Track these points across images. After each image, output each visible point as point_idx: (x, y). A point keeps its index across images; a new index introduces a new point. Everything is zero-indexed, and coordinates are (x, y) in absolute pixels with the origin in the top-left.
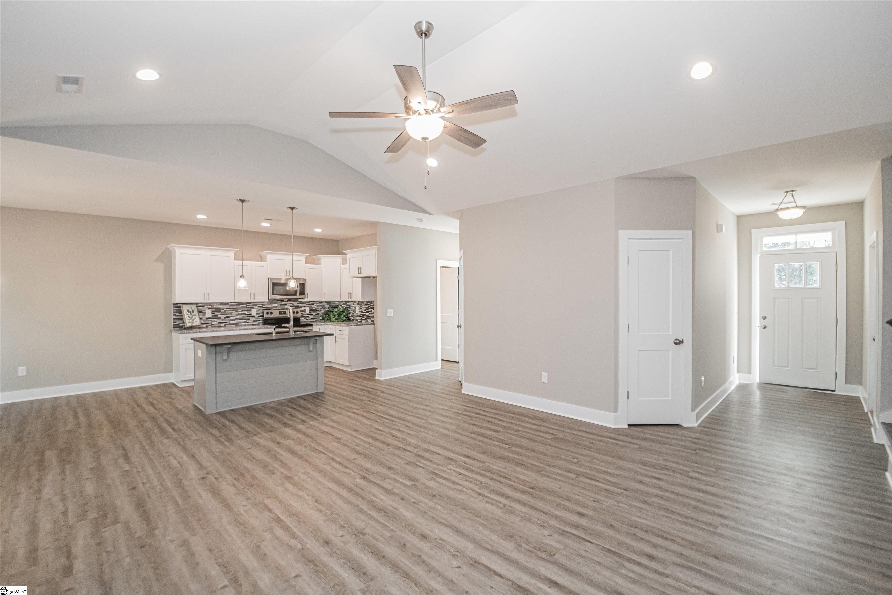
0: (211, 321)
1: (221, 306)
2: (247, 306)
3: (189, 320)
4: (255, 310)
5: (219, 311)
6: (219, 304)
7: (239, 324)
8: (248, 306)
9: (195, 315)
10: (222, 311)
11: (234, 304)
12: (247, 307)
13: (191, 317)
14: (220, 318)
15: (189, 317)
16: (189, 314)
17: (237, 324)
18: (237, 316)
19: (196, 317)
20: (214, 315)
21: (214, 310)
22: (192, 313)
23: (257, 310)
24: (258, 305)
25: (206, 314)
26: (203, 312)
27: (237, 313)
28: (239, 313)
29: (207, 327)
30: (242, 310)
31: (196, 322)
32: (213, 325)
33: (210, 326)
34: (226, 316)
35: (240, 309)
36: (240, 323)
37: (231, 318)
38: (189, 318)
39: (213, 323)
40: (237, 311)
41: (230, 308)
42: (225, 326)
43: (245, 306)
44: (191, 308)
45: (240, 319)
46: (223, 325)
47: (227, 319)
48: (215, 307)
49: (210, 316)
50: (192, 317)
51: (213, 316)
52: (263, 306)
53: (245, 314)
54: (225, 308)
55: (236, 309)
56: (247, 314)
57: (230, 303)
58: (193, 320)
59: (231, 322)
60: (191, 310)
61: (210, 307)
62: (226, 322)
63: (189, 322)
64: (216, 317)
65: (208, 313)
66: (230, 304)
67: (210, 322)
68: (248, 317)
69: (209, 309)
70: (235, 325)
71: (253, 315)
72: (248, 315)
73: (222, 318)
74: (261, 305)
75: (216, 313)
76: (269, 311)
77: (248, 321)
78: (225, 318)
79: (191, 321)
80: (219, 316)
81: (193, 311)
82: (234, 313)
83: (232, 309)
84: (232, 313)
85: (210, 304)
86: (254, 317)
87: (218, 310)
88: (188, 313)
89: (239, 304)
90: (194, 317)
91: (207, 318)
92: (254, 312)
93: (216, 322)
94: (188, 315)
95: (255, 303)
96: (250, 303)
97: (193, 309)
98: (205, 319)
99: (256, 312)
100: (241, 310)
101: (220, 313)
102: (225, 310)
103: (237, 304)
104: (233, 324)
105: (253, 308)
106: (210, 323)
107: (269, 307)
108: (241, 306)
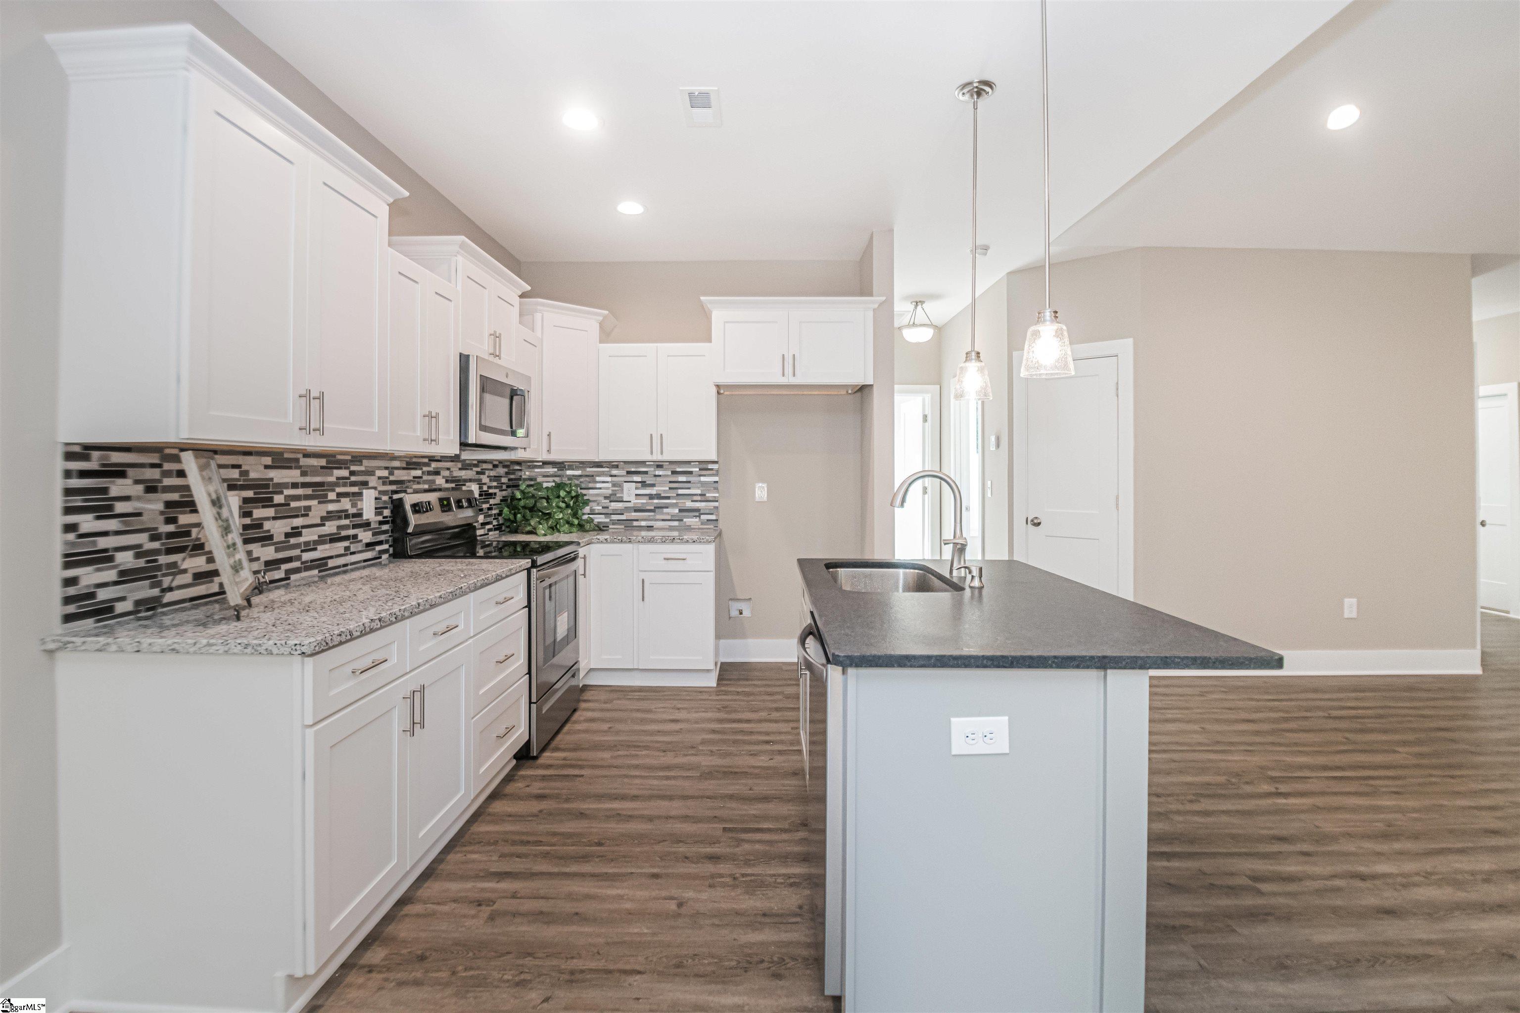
1: (277, 472)
2: (352, 473)
4: (372, 493)
5: (267, 502)
8: (355, 474)
10: (278, 498)
12: (353, 479)
17: (320, 564)
18: (322, 522)
20: (247, 521)
21: (250, 494)
23: (377, 493)
24: (375, 472)
27: (322, 510)
28: (331, 507)
30: (339, 495)
34: (289, 524)
35: (333, 489)
36: (331, 557)
37: (306, 535)
40: (324, 499)
41: (304, 484)
43: (346, 472)
45: (331, 539)
46: (279, 573)
48: (253, 475)
51: (244, 528)
52: (393, 478)
53: (346, 514)
54: (288, 485)
55: (321, 490)
56: (351, 511)
57: (305, 455)
59: (305, 556)
61: (235, 474)
64: (258, 532)
66: (304, 461)
68: (352, 527)
69: (231, 486)
70: (316, 572)
71: (365, 516)
72: (353, 515)
73: (275, 538)
74: (387, 473)
75: (258, 513)
77: (350, 548)
78: (286, 535)
80: (266, 525)
82: (318, 510)
83: (309, 491)
84: (308, 508)
86: (368, 524)
87: (266, 493)
89: (331, 461)
92: (368, 503)
95: (371, 462)
96: (360, 459)
99: (373, 504)
100: (334, 495)
101: (271, 511)
102: (287, 491)
103: (324, 461)
105: (365, 484)
108: (336, 473)
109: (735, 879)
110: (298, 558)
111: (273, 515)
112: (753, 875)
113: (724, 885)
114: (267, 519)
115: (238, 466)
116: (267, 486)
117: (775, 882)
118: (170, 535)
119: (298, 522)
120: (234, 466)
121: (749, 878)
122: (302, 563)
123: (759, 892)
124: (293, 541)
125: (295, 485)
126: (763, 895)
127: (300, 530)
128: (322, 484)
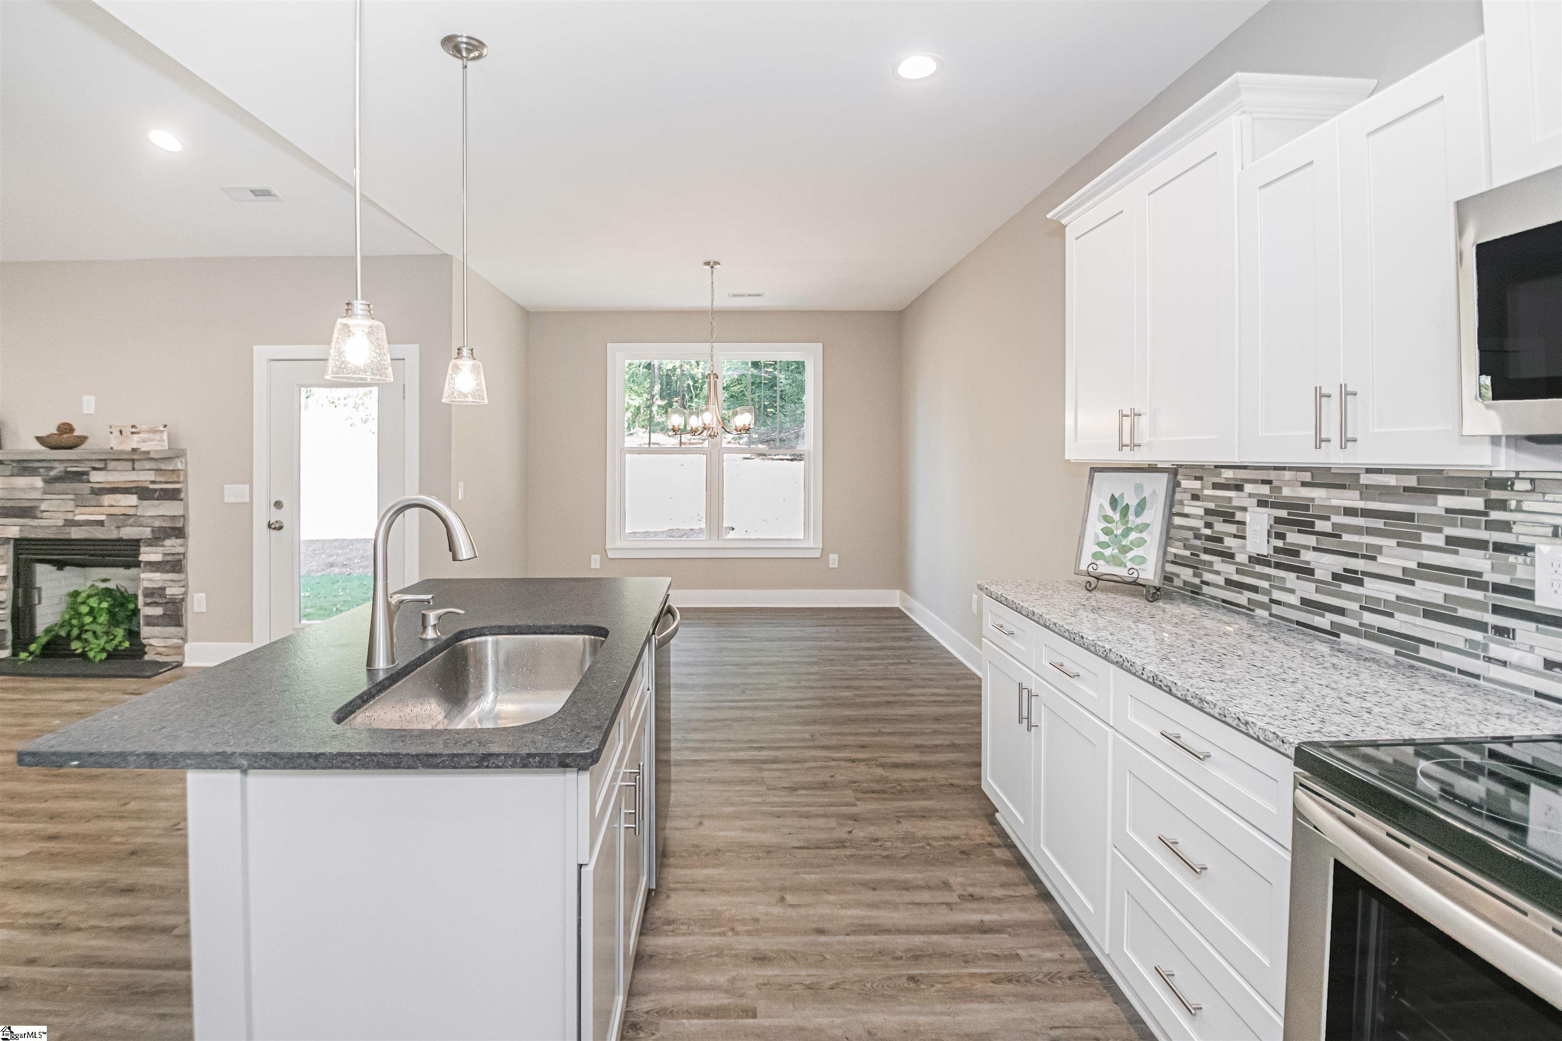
0: (1267, 577)
1: (1318, 495)
3: (1101, 544)
5: (1306, 527)
6: (1307, 477)
7: (1425, 651)
9: (1145, 527)
10: (1321, 525)
11: (1391, 480)
13: (1120, 531)
14: (1306, 572)
15: (1107, 531)
16: (1117, 517)
18: (1407, 577)
19: (1144, 535)
20: (1280, 543)
21: (1283, 513)
22: (1131, 516)
25: (1248, 531)
26: (1239, 516)
27: (1409, 560)
28: (1429, 557)
31: (1142, 560)
32: (1276, 609)
33: (1262, 605)
34: (1338, 563)
35: (1440, 530)
36: (1430, 644)
37: (1372, 587)
38: (1104, 538)
39: (1277, 595)
40: (1410, 541)
41: (1366, 513)
42: (1334, 632)
44: (1139, 488)
46: (1324, 621)
48: (1286, 492)
49: (1264, 548)
50: (1127, 532)
51: (1277, 550)
54: (1336, 510)
57: (1369, 471)
58: (1125, 550)
59: (1368, 617)
60: (1132, 501)
61: (1265, 490)
62: (1341, 611)
63: (1096, 556)
64: (1289, 560)
65: (1258, 530)
66: (1365, 479)
67: (1265, 584)
69: (1262, 503)
70: (1391, 651)
73: (1319, 574)
75: (1294, 538)
78: (1337, 577)
79: (1109, 552)
80: (1308, 556)
81: (1141, 507)
82: (1395, 555)
83: (1379, 524)
84: (1379, 549)
87: (1303, 518)
88: (1109, 512)
89: (1433, 482)
90: (1133, 535)
91: (1252, 559)
94: (1106, 519)
97: (1146, 493)
98: (1245, 558)
100: (1438, 540)
101: (1311, 540)
102: (1335, 519)
103: (1412, 481)
104: (1383, 635)
106: (1265, 591)
108: (1445, 501)
109: (733, 929)
110: (1354, 615)
111: (1315, 545)
112: (713, 935)
113: (743, 921)
114: (1306, 547)
115: (1269, 482)
116: (1307, 507)
117: (689, 926)
118: (1209, 538)
119: (1358, 564)
120: (1264, 482)
121: (717, 930)
122: (1361, 624)
123: (707, 913)
124: (1346, 587)
125: (1349, 512)
126: (703, 911)
127: (1359, 576)
128: (1410, 517)
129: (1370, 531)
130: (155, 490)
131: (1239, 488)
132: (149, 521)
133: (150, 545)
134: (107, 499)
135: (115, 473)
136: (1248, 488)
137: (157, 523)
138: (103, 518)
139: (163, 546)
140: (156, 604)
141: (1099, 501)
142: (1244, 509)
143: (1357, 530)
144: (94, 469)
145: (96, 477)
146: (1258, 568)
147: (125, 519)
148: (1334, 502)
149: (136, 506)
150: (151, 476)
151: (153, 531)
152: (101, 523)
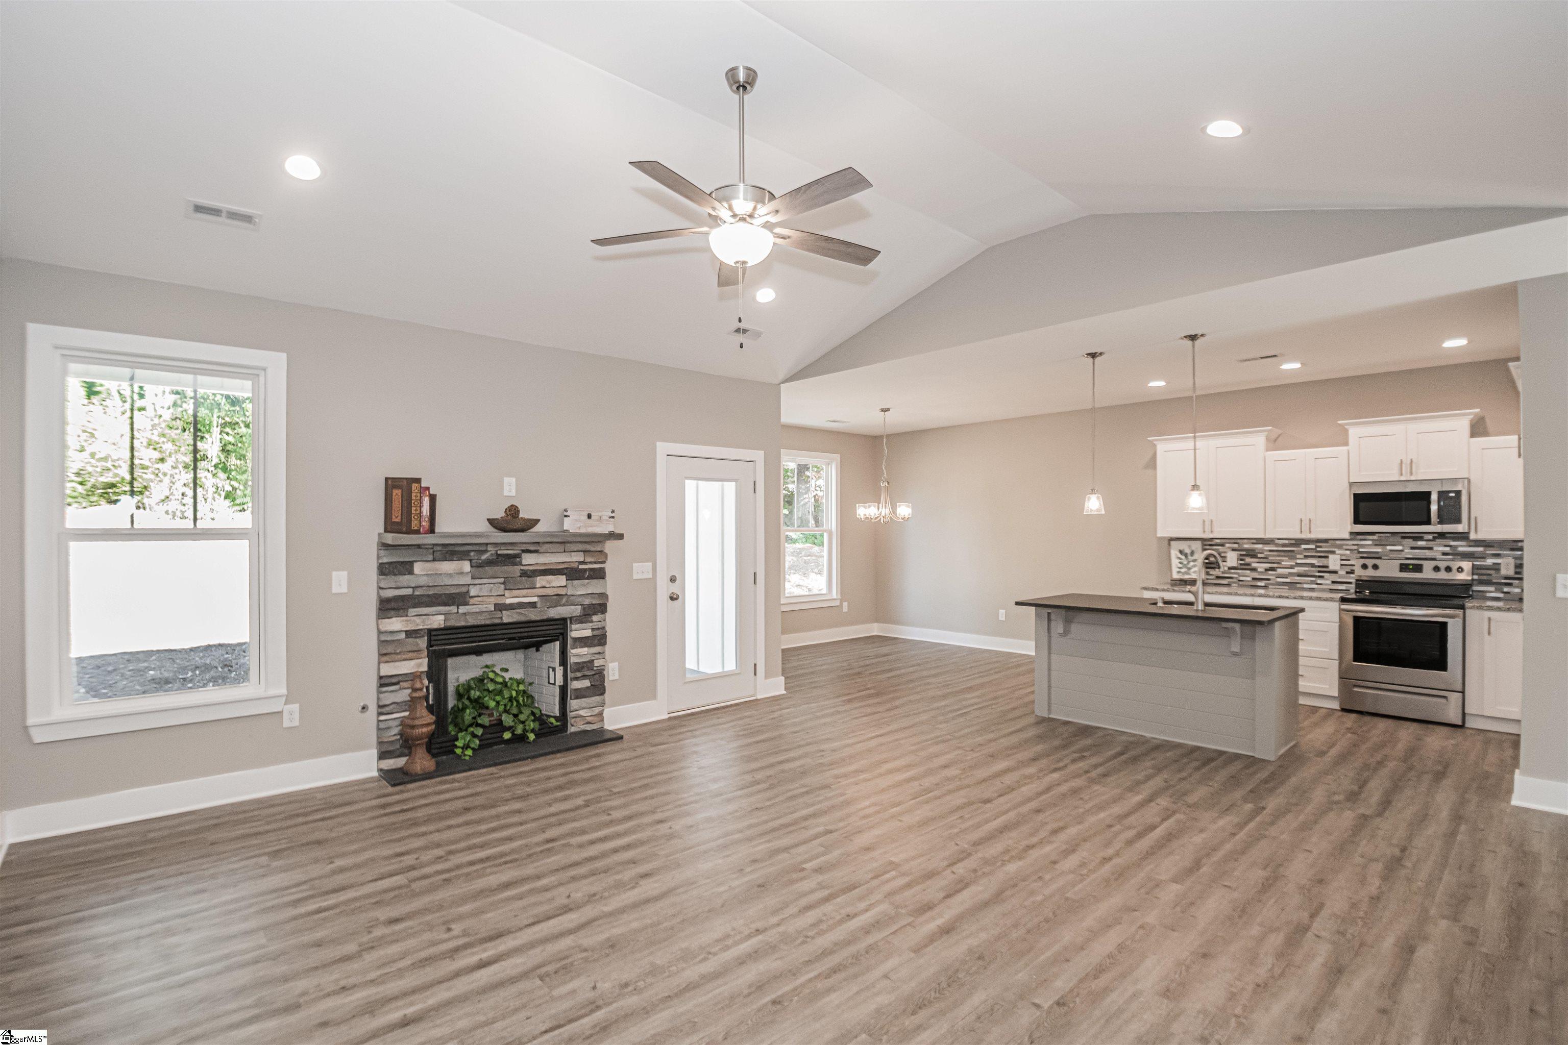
0: (1237, 573)
1: (1260, 546)
2: (1317, 547)
3: (1179, 568)
4: (1338, 557)
5: (1255, 556)
6: (1254, 541)
7: (1298, 586)
8: (1320, 547)
9: (1195, 561)
10: (1260, 555)
11: (1287, 542)
12: (1318, 549)
13: (1185, 563)
14: (1254, 570)
15: (1180, 563)
16: (1183, 557)
17: (1292, 585)
18: (1292, 567)
19: (1197, 563)
20: (1243, 562)
21: (1244, 553)
22: (1189, 557)
23: (1344, 558)
24: (1345, 547)
25: (1228, 559)
26: (1223, 555)
27: (1293, 562)
28: (1299, 561)
29: (1229, 585)
30: (1306, 557)
31: (1196, 572)
32: (1241, 583)
33: (1234, 583)
34: (1268, 566)
35: (1301, 554)
36: (1300, 583)
37: (1280, 571)
38: (1180, 565)
39: (1241, 578)
40: (1293, 558)
41: (1277, 551)
42: (1265, 587)
43: (1313, 547)
44: (1190, 547)
45: (1299, 575)
46: (1262, 584)
47: (1270, 572)
48: (1246, 546)
49: (1235, 564)
50: (1189, 562)
51: (1241, 564)
52: (1361, 550)
53: (1313, 565)
55: (1292, 554)
56: (1317, 564)
57: (1278, 539)
58: (1189, 569)
59: (1279, 580)
60: (1188, 551)
61: (1236, 546)
62: (1268, 579)
63: (1179, 572)
64: (1246, 567)
65: (1232, 559)
66: (1276, 541)
67: (1236, 576)
68: (1319, 572)
69: (1234, 550)
71: (1331, 568)
72: (1319, 567)
73: (1259, 570)
74: (1355, 547)
75: (1248, 560)
76: (1370, 563)
77: (1319, 581)
78: (1266, 570)
79: (1183, 570)
80: (1254, 565)
81: (1192, 553)
82: (1286, 561)
83: (1282, 554)
84: (1283, 561)
85: (1235, 540)
86: (1335, 572)
87: (1252, 554)
88: (1180, 556)
89: (1298, 542)
90: (1191, 564)
91: (1230, 568)
92: (1334, 562)
93: (1248, 576)
94: (1180, 558)
95: (1338, 542)
96: (1326, 541)
97: (1193, 548)
98: (1226, 569)
99: (1339, 562)
100: (1302, 556)
101: (1256, 560)
102: (1266, 553)
103: (1293, 542)
104: (1285, 584)
105: (1333, 552)
106: (1236, 578)
107: (1377, 553)
108: (1303, 546)
110: (1274, 580)
111: (1257, 562)
114: (1253, 563)
115: (1237, 543)
116: (1253, 550)
119: (1274, 566)
120: (1235, 543)
122: (1277, 582)
125: (1270, 551)
127: (1274, 569)
128: (1293, 551)
129: (1279, 556)
130: (585, 570)
131: (1222, 545)
132: (580, 599)
133: (581, 622)
134: (540, 581)
135: (548, 555)
136: (1227, 545)
137: (587, 601)
138: (535, 599)
139: (592, 622)
140: (584, 677)
141: (1174, 553)
142: (1225, 552)
143: (1273, 556)
144: (524, 551)
145: (529, 560)
146: (1233, 571)
147: (558, 599)
148: (1266, 548)
149: (565, 586)
150: (580, 557)
151: (584, 609)
152: (533, 605)
